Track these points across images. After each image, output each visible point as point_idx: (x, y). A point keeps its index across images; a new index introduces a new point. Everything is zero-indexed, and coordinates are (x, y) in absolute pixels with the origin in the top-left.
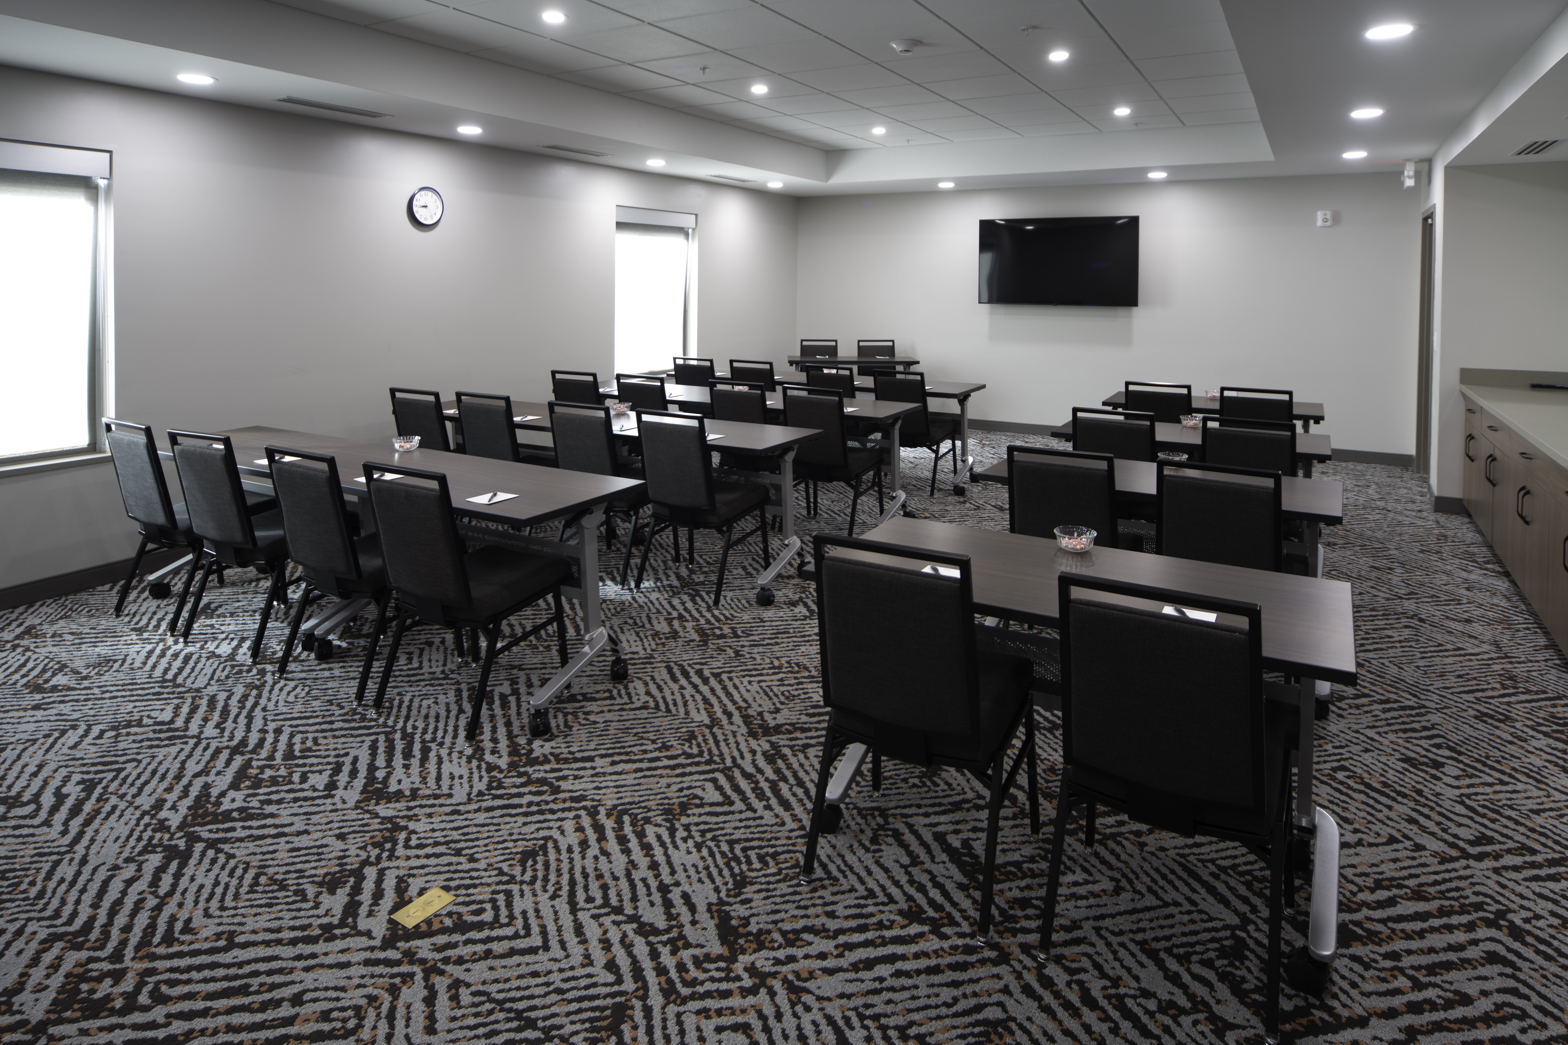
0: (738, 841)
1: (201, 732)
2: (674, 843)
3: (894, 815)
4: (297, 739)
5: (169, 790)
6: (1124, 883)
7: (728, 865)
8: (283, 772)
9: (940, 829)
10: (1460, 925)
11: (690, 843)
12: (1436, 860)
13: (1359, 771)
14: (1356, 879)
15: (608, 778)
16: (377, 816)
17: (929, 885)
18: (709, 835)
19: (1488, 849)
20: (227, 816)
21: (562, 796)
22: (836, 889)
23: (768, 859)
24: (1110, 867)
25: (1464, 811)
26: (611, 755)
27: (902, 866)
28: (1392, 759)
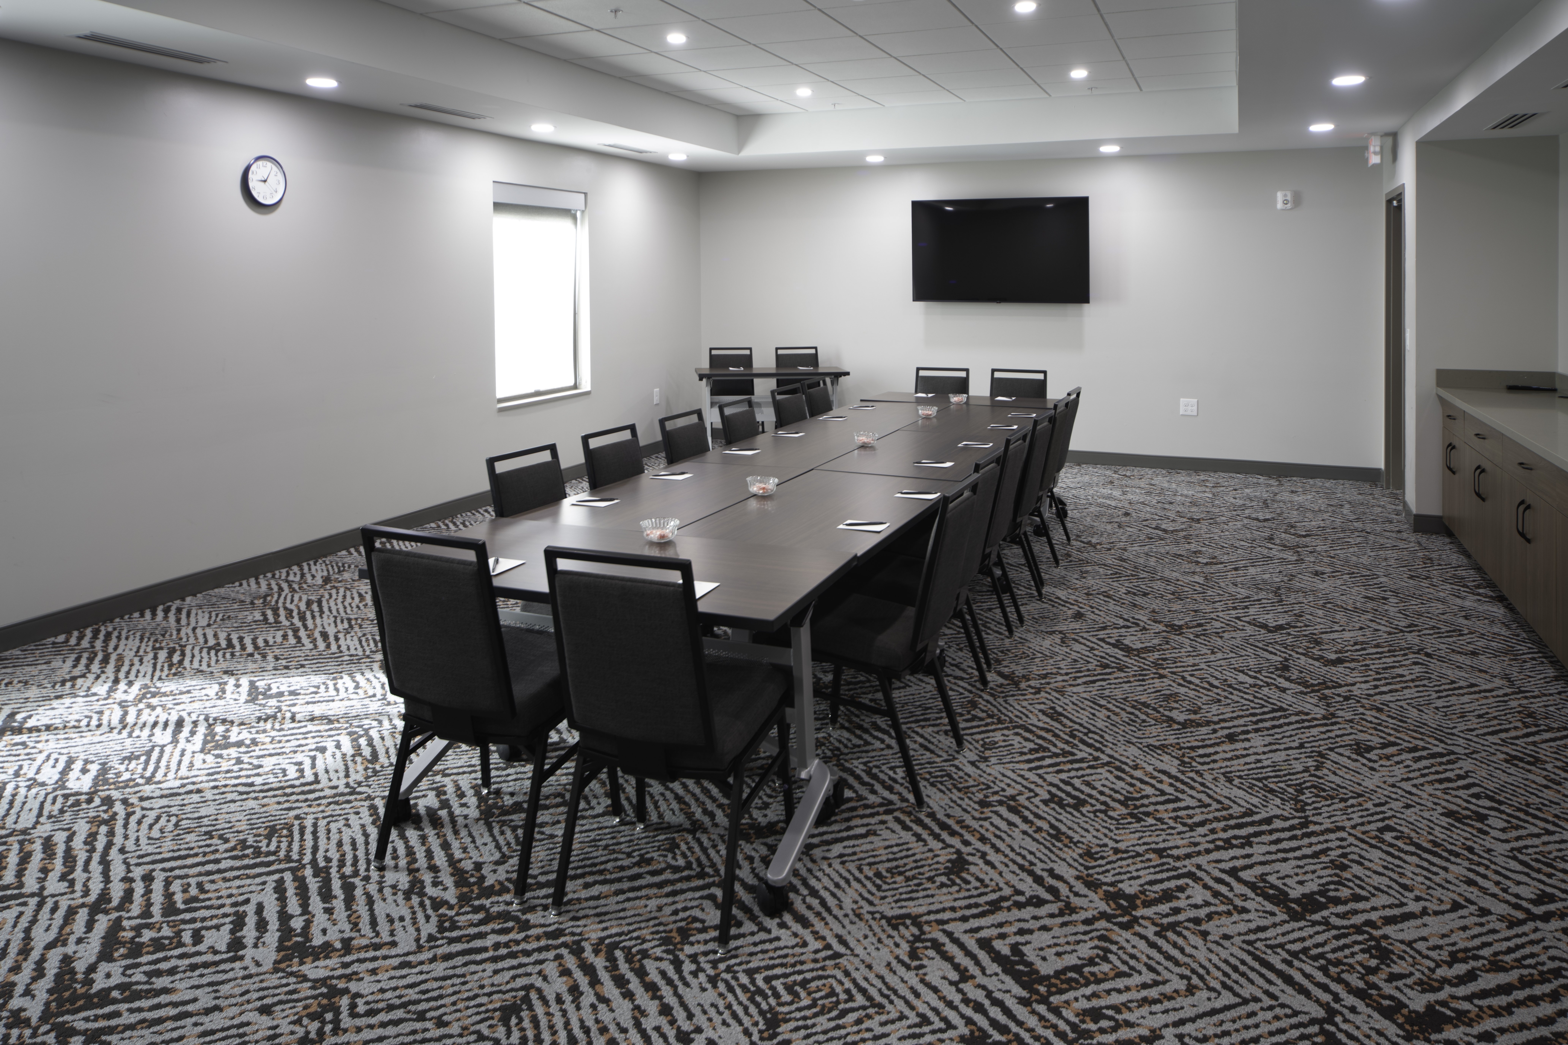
0: (757, 970)
1: (43, 888)
2: (682, 979)
3: (928, 923)
4: (176, 886)
5: (16, 969)
6: (1195, 980)
7: (752, 1000)
8: (166, 931)
9: (983, 934)
10: (1544, 995)
11: (702, 977)
12: (1504, 925)
13: (1406, 830)
14: (1432, 954)
15: (585, 904)
16: (305, 978)
17: (987, 1003)
18: (722, 966)
19: (1552, 907)
20: (104, 997)
21: (533, 932)
22: (884, 1018)
23: (797, 988)
24: (1177, 963)
25: (1519, 868)
26: (582, 876)
27: (951, 983)
28: (1435, 814)
